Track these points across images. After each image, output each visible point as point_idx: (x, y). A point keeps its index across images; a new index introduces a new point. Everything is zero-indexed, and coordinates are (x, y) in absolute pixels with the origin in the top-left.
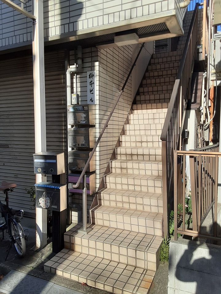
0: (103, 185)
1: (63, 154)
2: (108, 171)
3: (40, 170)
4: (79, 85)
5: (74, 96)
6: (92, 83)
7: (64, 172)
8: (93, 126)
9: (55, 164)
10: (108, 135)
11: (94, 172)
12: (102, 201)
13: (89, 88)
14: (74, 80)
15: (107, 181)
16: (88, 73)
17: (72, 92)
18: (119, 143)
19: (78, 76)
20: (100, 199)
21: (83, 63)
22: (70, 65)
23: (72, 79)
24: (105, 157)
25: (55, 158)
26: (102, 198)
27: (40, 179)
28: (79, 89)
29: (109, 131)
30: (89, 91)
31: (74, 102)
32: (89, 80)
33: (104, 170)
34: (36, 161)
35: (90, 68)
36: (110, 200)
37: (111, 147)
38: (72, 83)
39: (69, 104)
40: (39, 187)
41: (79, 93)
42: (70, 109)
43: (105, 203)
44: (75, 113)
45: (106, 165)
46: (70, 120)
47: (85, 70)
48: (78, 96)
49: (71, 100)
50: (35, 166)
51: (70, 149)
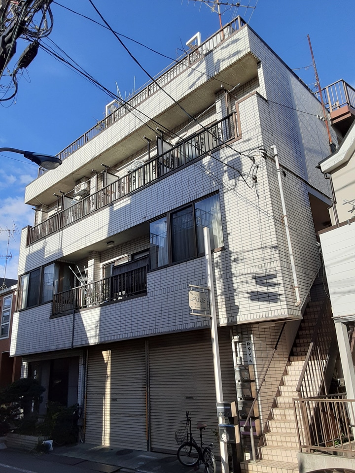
0: (267, 430)
1: (234, 403)
2: (271, 417)
3: (221, 414)
4: (241, 350)
5: (238, 358)
6: (249, 349)
7: (236, 415)
8: (254, 381)
9: (230, 410)
10: (267, 387)
11: (258, 418)
12: (267, 442)
13: (248, 352)
14: (238, 346)
15: (270, 426)
16: (247, 342)
17: (237, 355)
18: (279, 393)
19: (240, 344)
20: (265, 441)
21: (242, 335)
22: (233, 336)
23: (236, 345)
24: (267, 405)
25: (229, 405)
26: (266, 439)
27: (221, 421)
28: (242, 353)
29: (267, 383)
30: (248, 355)
31: (239, 363)
32: (247, 347)
33: (267, 417)
34: (218, 407)
35: (247, 339)
36: (272, 441)
37: (272, 397)
38: (236, 349)
39: (235, 365)
40: (221, 426)
41: (242, 356)
42: (237, 369)
43: (269, 443)
44: (240, 371)
45: (268, 413)
46: (237, 377)
47: (244, 340)
48: (241, 358)
49: (236, 361)
50: (218, 411)
51: (239, 399)
